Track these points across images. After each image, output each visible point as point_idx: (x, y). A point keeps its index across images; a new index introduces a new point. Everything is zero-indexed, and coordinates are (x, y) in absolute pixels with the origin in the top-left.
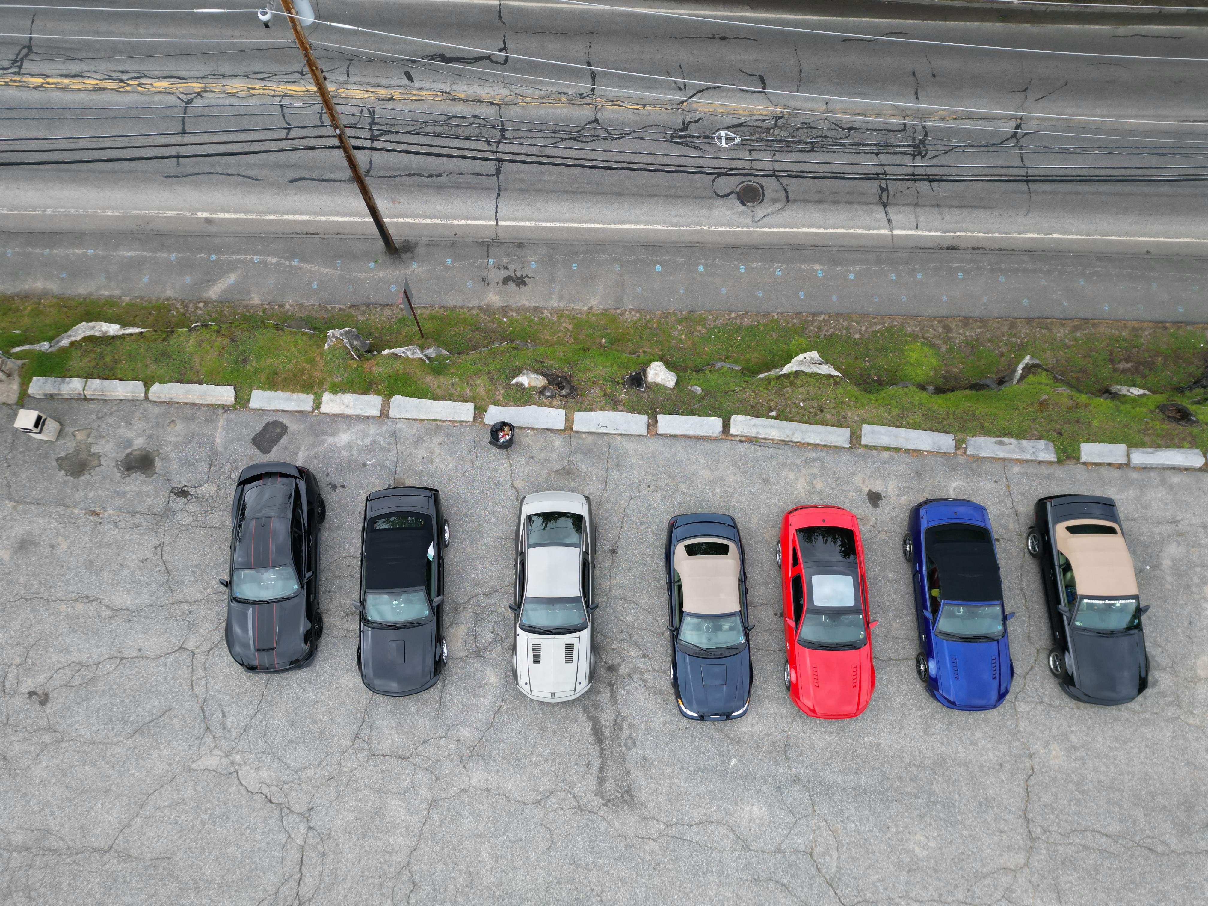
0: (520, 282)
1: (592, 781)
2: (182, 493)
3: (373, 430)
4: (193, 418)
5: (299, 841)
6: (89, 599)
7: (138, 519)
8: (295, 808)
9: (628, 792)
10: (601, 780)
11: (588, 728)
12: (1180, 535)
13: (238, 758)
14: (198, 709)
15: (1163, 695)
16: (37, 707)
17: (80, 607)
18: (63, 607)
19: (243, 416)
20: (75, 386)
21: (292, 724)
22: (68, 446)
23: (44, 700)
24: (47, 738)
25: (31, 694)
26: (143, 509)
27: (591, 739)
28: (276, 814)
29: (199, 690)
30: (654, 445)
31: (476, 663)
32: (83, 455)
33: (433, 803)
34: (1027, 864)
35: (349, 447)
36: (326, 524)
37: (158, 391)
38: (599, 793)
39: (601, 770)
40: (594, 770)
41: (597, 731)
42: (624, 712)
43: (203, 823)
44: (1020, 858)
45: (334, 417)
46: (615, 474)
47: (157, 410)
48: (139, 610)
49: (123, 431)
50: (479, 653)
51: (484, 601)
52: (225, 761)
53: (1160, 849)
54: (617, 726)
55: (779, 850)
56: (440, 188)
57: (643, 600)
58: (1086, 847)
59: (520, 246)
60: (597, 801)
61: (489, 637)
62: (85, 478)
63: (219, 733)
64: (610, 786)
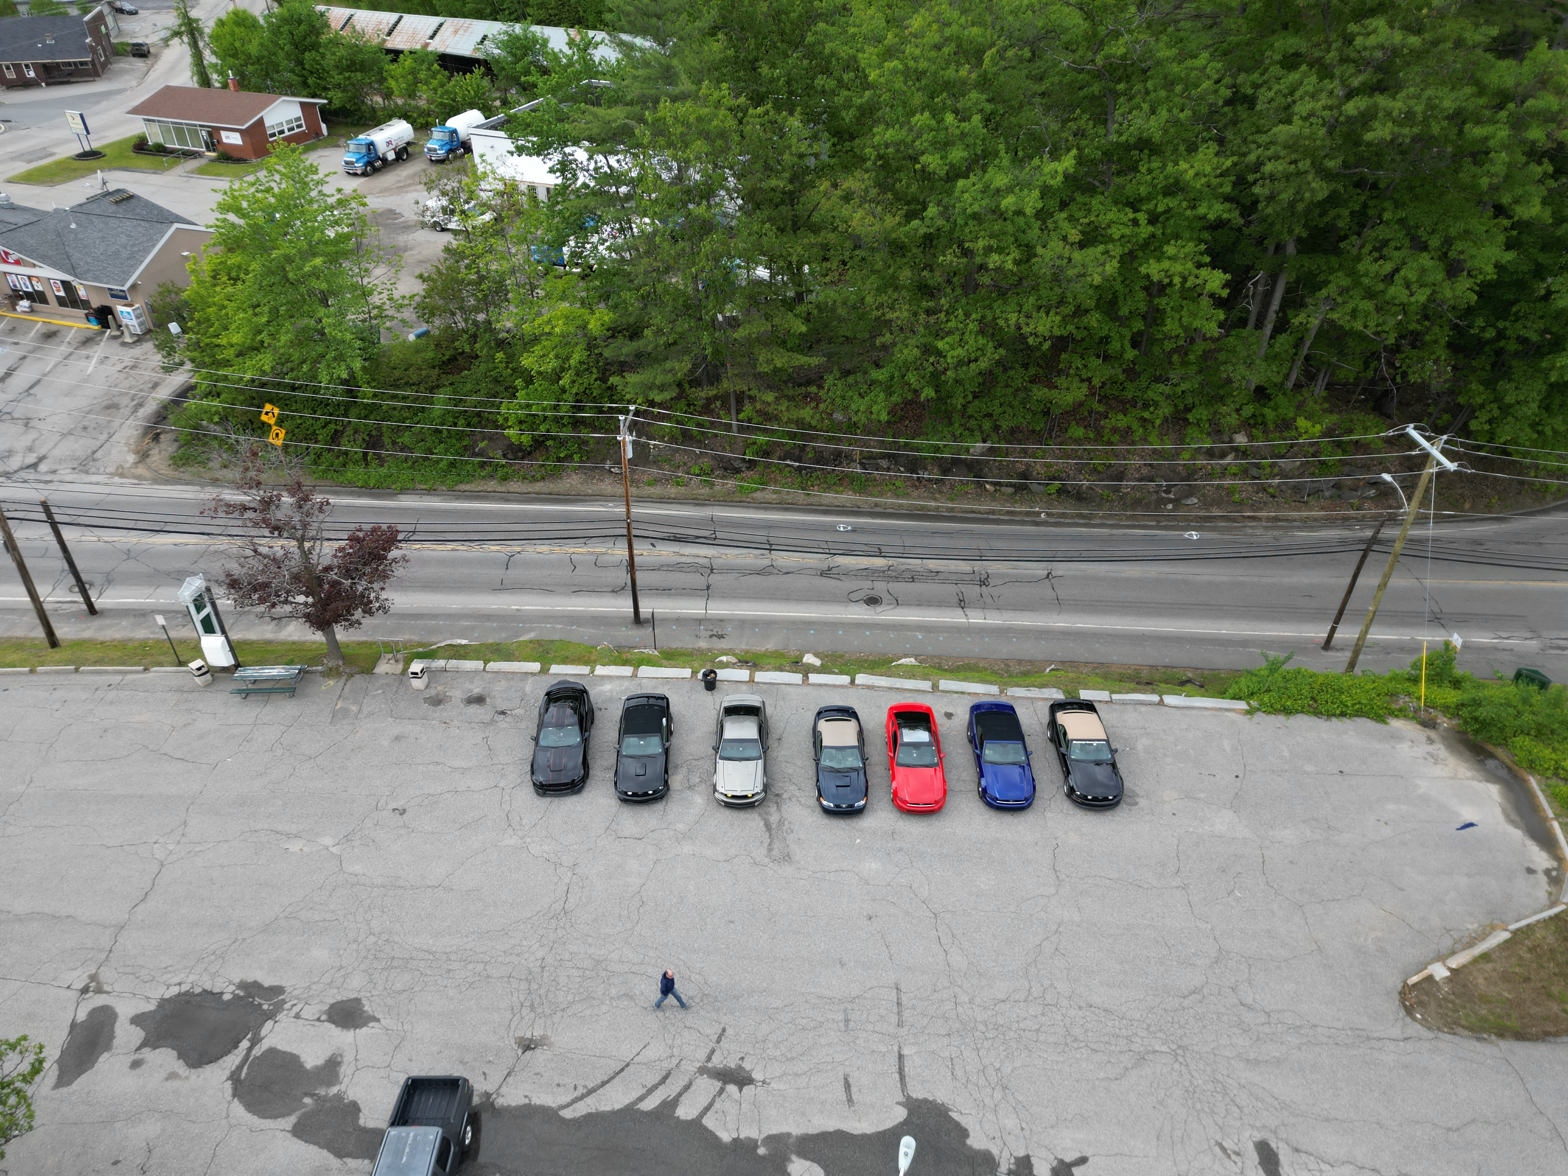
0: (721, 637)
1: (764, 851)
2: (503, 713)
3: (626, 683)
4: (512, 679)
5: (567, 881)
6: (438, 763)
7: (473, 725)
8: (566, 864)
9: (788, 855)
10: (770, 850)
11: (762, 823)
12: (1148, 734)
13: (529, 840)
14: (504, 816)
15: (1143, 809)
16: (398, 816)
17: (431, 767)
18: (420, 767)
19: (544, 678)
20: (441, 663)
21: (566, 823)
22: (432, 692)
23: (403, 812)
24: (402, 831)
25: (394, 810)
26: (477, 720)
27: (764, 829)
28: (552, 867)
29: (506, 807)
30: (806, 690)
31: (689, 793)
32: (440, 697)
33: (656, 862)
34: (1057, 892)
35: (611, 691)
36: (594, 726)
37: (492, 666)
38: (768, 856)
39: (770, 844)
40: (766, 844)
41: (768, 826)
42: (785, 815)
43: (503, 872)
44: (1053, 890)
45: (603, 677)
46: (782, 703)
47: (490, 675)
48: (469, 768)
49: (468, 685)
50: (690, 788)
51: (694, 763)
52: (520, 841)
53: (1145, 886)
54: (781, 823)
55: (889, 885)
56: (670, 595)
57: (799, 763)
58: (1096, 885)
59: (721, 621)
60: (767, 860)
61: (698, 780)
62: (442, 706)
63: (518, 827)
64: (776, 853)
